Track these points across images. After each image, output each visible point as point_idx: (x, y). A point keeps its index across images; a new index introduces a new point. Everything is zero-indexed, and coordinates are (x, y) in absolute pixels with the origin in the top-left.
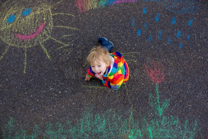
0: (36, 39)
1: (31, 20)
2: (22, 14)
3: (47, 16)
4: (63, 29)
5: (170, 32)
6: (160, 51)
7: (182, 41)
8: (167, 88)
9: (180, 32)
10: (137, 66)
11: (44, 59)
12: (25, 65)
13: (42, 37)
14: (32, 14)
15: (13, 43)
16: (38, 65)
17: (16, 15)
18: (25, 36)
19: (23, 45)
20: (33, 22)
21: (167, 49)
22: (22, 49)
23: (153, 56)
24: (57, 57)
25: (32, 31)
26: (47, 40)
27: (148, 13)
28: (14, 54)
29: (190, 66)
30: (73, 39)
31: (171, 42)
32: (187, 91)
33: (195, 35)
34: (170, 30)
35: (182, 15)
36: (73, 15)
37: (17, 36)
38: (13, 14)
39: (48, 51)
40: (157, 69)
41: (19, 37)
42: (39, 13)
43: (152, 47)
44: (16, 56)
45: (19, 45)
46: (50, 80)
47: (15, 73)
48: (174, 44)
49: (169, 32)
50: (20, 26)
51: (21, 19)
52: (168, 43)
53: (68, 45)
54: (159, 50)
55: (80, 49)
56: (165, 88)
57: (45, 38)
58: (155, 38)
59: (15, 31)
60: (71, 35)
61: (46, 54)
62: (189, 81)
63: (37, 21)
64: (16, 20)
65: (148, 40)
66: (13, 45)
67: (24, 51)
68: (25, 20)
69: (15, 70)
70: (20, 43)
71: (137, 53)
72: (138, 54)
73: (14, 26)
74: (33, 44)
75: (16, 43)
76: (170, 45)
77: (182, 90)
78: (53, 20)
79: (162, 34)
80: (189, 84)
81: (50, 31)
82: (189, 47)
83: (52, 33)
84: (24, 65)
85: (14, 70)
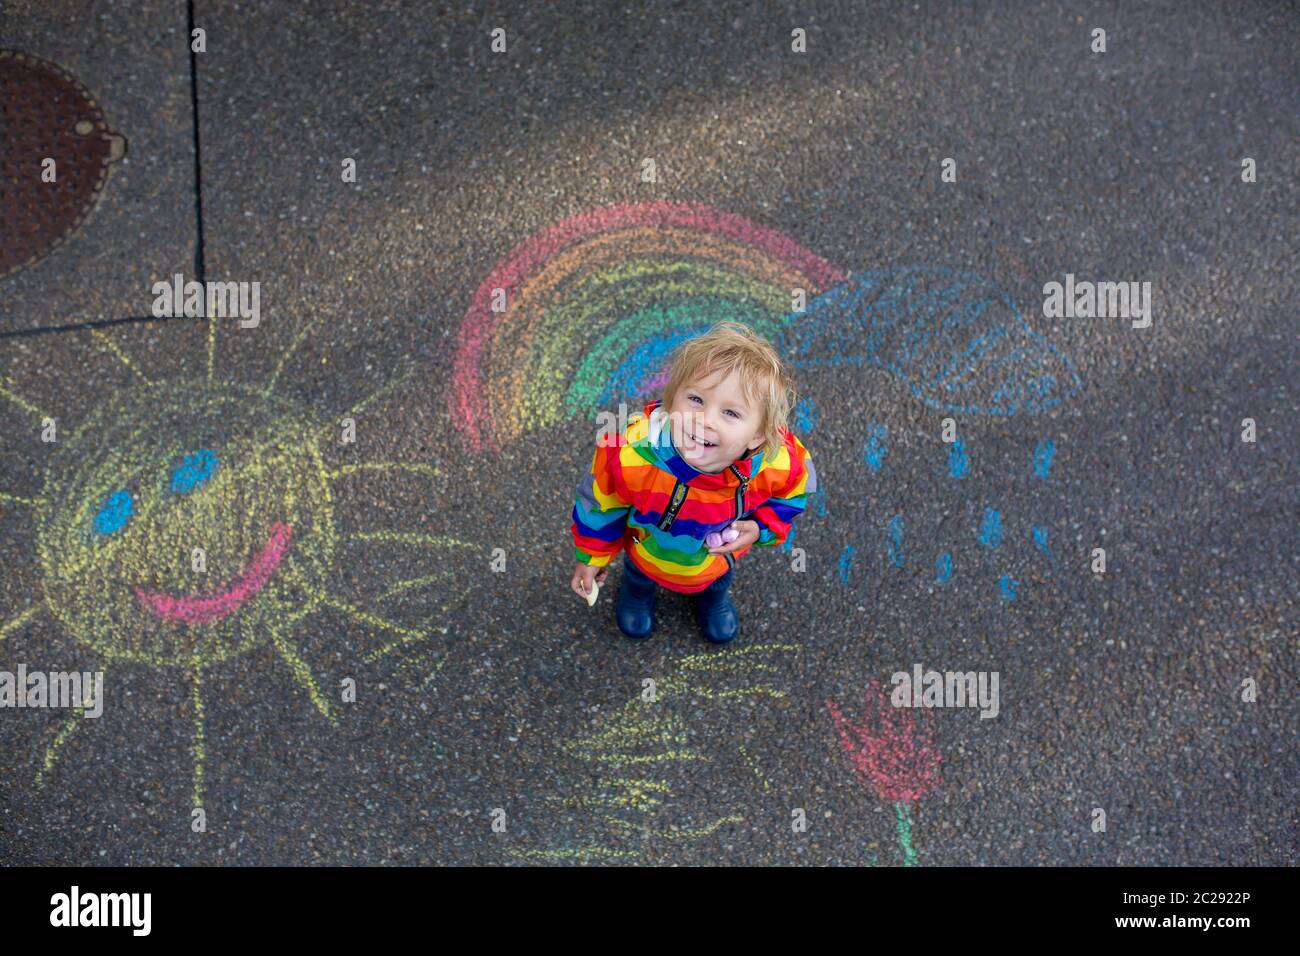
0: (250, 611)
1: (219, 509)
2: (171, 481)
3: (304, 484)
4: (388, 552)
5: (946, 518)
6: (902, 625)
7: (1012, 562)
8: (958, 824)
9: (1000, 516)
10: (793, 720)
11: (298, 720)
12: (200, 762)
13: (281, 598)
14: (225, 479)
15: (126, 643)
16: (269, 757)
17: (136, 489)
18: (193, 601)
19: (181, 651)
20: (230, 522)
21: (939, 610)
22: (175, 673)
23: (869, 656)
24: (367, 702)
25: (225, 572)
26: (308, 615)
27: (823, 426)
28: (137, 706)
29: (1062, 692)
30: (443, 601)
31: (955, 572)
32: (1065, 833)
33: (1076, 526)
34: (942, 510)
35: (1000, 427)
36: (437, 472)
37: (150, 602)
38: (123, 485)
39: (315, 673)
40: (896, 724)
41: (160, 607)
42: (258, 470)
43: (861, 609)
44: (145, 715)
45: (158, 654)
46: (336, 832)
47: (143, 811)
48: (970, 581)
49: (939, 520)
50: (160, 546)
51: (166, 510)
52: (939, 580)
53: (419, 636)
54: (896, 620)
55: (486, 649)
56: (946, 825)
57: (298, 607)
58: (870, 558)
59: (135, 576)
60: (432, 578)
61: (305, 695)
62: (1068, 774)
63: (251, 514)
64: (140, 519)
65: (835, 573)
66: (130, 654)
67: (185, 688)
68: (187, 512)
69: (146, 793)
70: (166, 642)
71: (786, 647)
72: (789, 652)
73: (129, 550)
74: (234, 642)
75: (146, 644)
76: (951, 589)
77: (1035, 829)
78: (336, 504)
79: (907, 536)
80: (1069, 793)
81: (324, 563)
82: (1050, 593)
83: (333, 575)
84: (188, 764)
85: (139, 795)
